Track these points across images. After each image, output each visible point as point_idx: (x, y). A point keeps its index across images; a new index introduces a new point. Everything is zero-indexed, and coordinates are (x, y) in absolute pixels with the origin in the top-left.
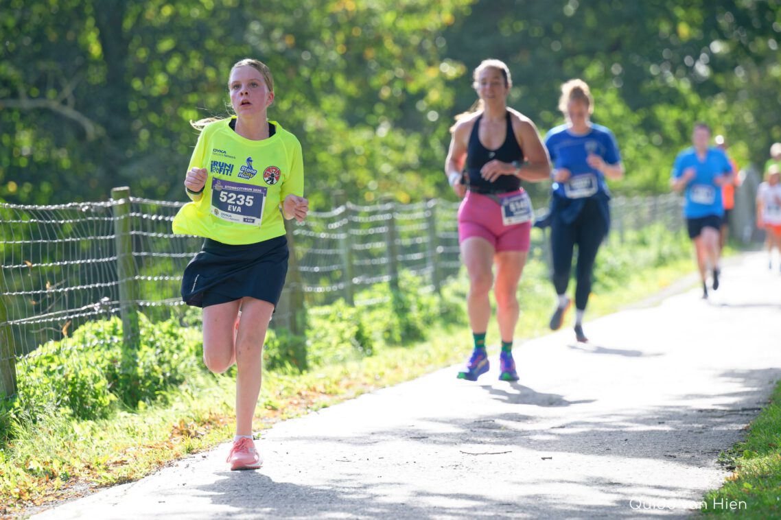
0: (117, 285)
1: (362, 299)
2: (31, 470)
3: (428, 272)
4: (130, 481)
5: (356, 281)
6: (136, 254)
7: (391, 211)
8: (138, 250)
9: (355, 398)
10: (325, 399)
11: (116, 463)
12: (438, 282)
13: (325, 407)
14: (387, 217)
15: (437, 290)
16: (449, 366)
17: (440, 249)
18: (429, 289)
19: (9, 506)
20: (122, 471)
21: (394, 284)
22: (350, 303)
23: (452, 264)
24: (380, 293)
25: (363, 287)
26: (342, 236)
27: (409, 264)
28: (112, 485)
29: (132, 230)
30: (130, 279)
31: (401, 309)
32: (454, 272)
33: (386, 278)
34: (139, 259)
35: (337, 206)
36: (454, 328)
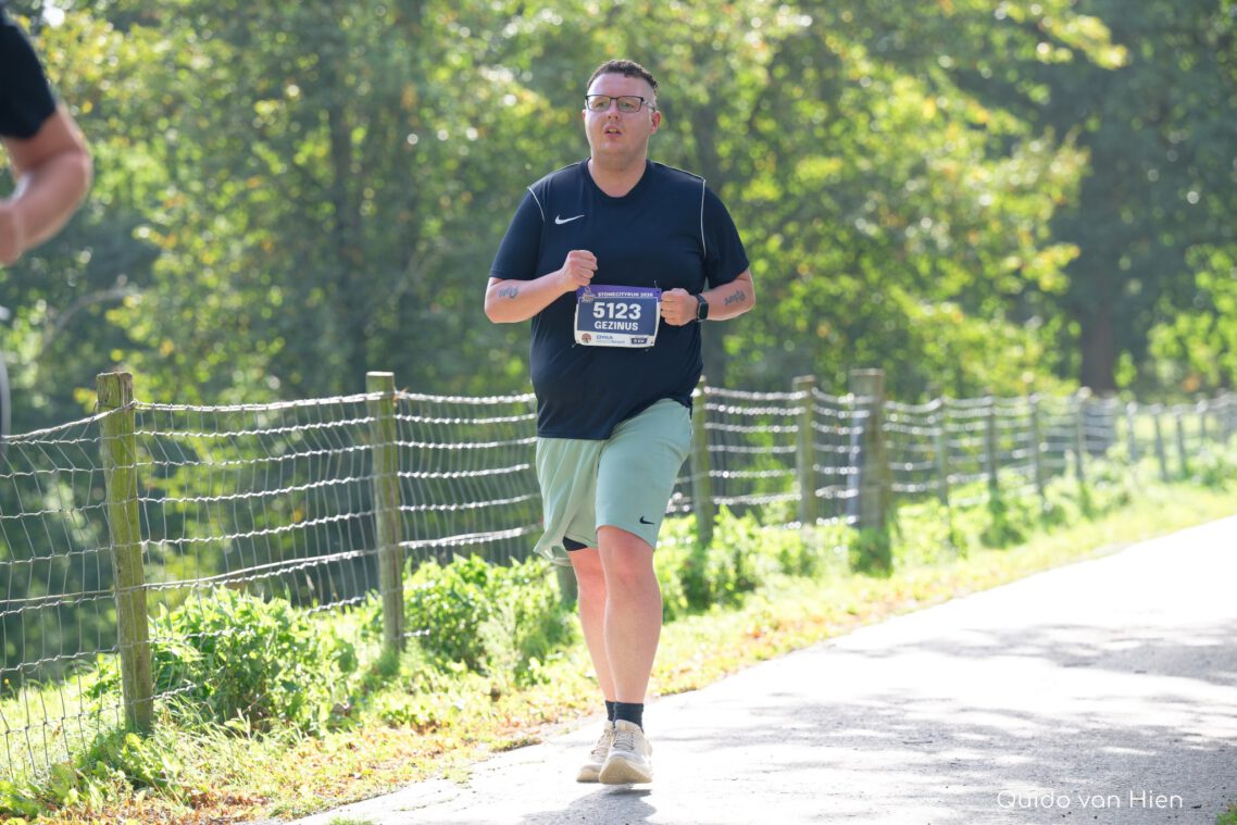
0: (690, 483)
1: (956, 498)
2: (590, 678)
3: (1031, 471)
4: (694, 689)
5: (952, 479)
6: (711, 448)
7: (991, 406)
8: (715, 444)
9: (943, 603)
10: (912, 604)
11: (682, 671)
12: (1041, 481)
13: (910, 612)
14: (986, 412)
15: (1041, 492)
16: (1047, 569)
17: (1044, 447)
18: (1032, 489)
19: (561, 715)
20: (686, 681)
21: (993, 484)
22: (945, 501)
23: (1056, 463)
24: (974, 493)
25: (961, 485)
26: (936, 432)
27: (1009, 461)
28: (674, 693)
29: (707, 421)
30: (703, 475)
31: (997, 507)
32: (1060, 472)
33: (984, 478)
34: (715, 454)
35: (933, 397)
36: (1053, 529)
